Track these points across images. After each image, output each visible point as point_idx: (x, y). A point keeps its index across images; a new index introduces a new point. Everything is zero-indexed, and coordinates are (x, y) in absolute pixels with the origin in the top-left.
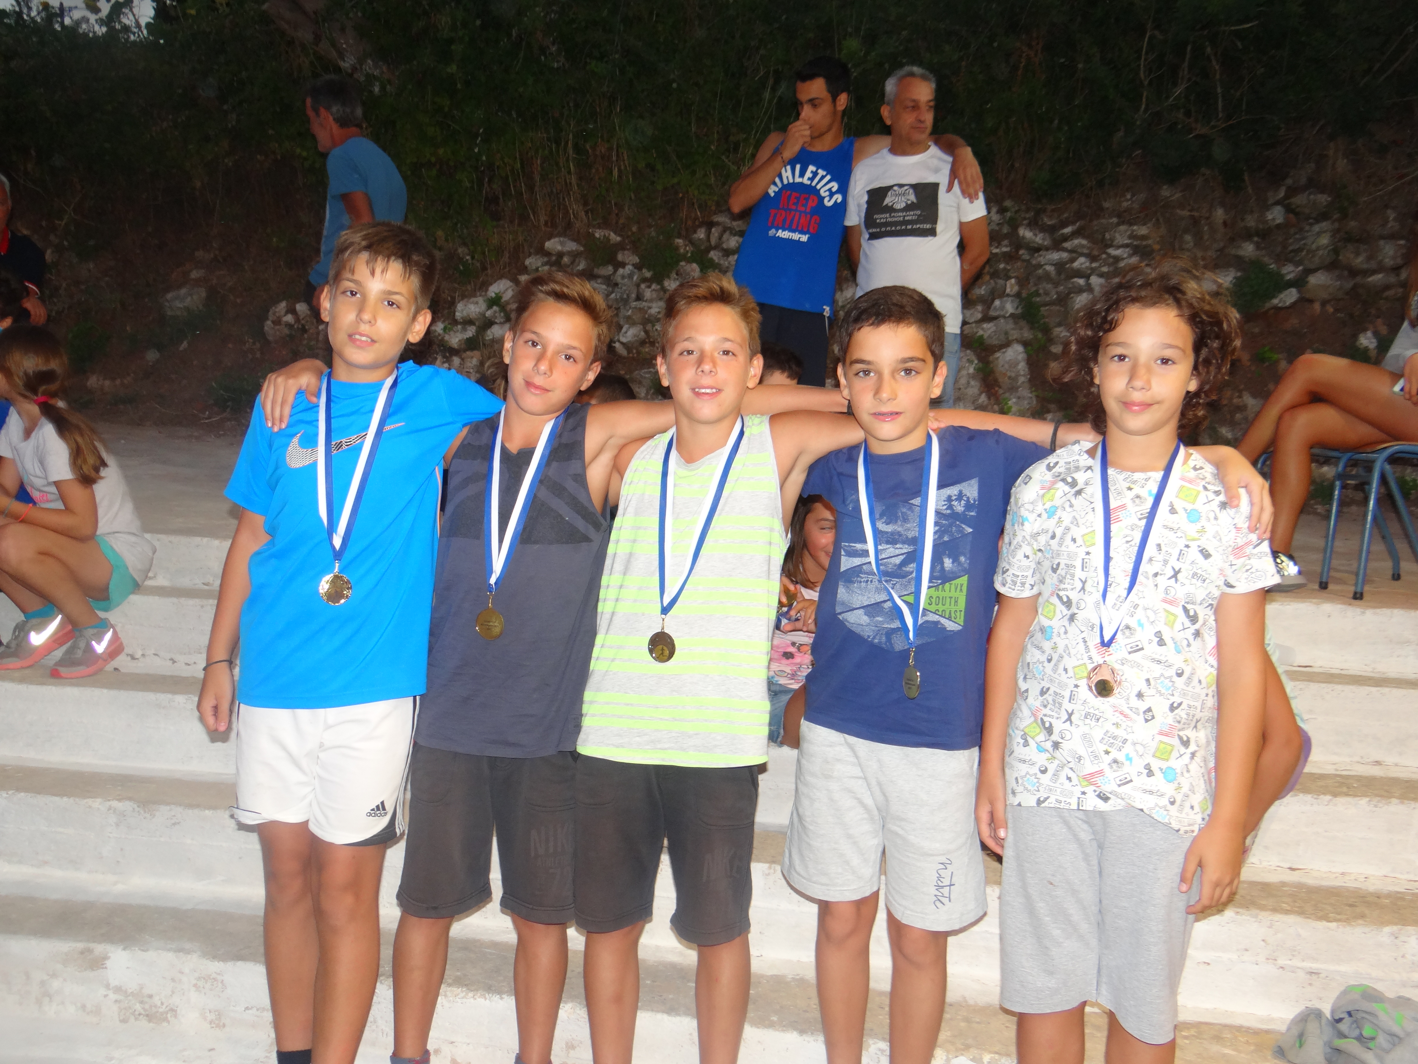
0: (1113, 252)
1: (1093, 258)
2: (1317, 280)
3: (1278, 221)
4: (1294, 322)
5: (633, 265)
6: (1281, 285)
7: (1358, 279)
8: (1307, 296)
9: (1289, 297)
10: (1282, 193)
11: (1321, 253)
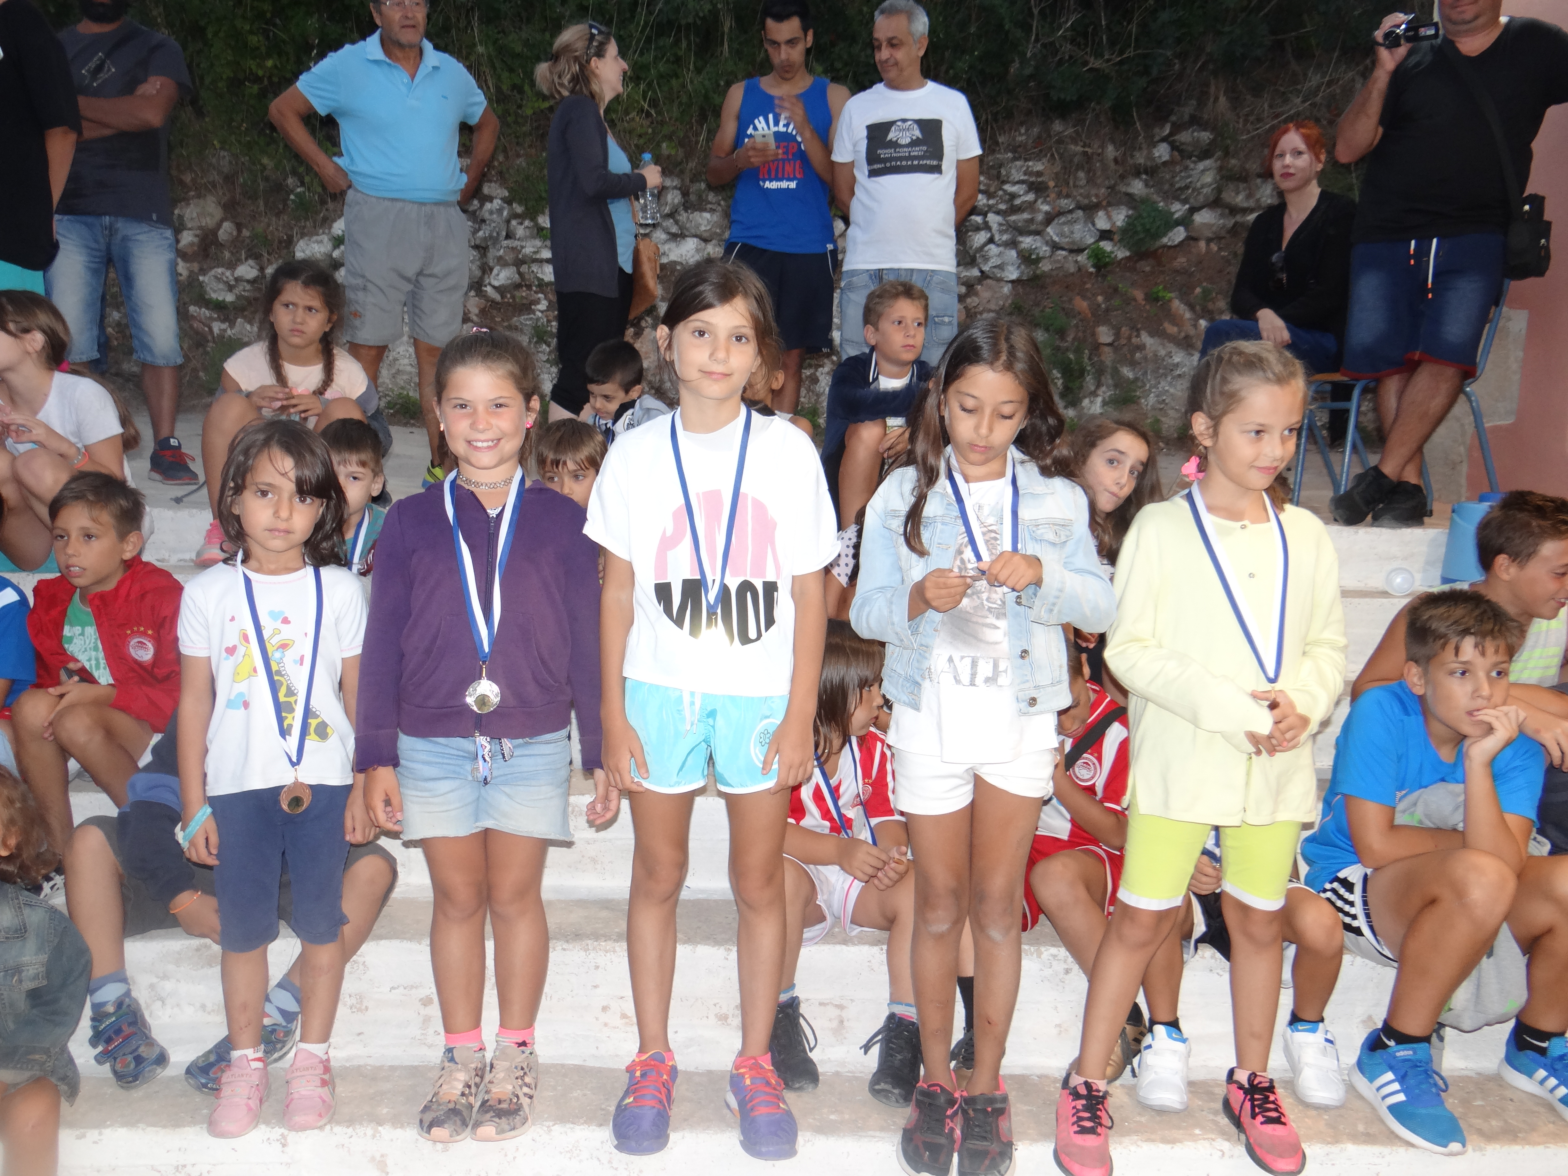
0: (1008, 187)
1: (989, 195)
2: (1203, 218)
3: (1164, 159)
4: (1181, 261)
5: (502, 199)
6: (1170, 224)
7: (1239, 218)
8: (1193, 234)
9: (1178, 235)
10: (1167, 130)
11: (1205, 191)
